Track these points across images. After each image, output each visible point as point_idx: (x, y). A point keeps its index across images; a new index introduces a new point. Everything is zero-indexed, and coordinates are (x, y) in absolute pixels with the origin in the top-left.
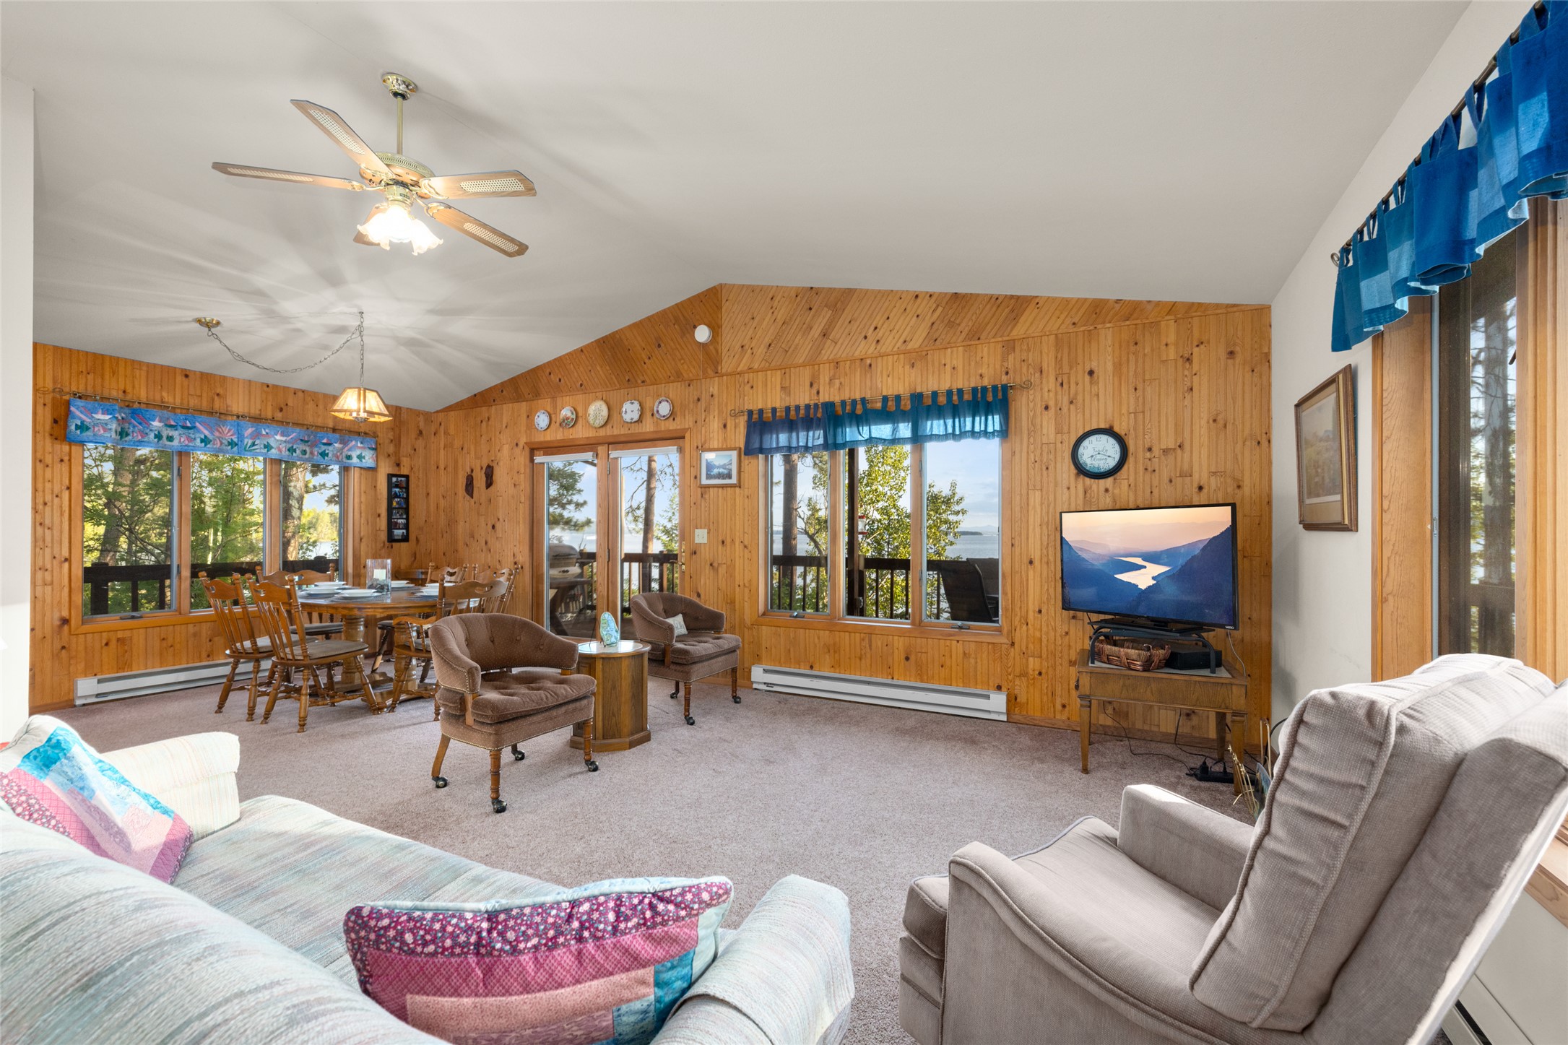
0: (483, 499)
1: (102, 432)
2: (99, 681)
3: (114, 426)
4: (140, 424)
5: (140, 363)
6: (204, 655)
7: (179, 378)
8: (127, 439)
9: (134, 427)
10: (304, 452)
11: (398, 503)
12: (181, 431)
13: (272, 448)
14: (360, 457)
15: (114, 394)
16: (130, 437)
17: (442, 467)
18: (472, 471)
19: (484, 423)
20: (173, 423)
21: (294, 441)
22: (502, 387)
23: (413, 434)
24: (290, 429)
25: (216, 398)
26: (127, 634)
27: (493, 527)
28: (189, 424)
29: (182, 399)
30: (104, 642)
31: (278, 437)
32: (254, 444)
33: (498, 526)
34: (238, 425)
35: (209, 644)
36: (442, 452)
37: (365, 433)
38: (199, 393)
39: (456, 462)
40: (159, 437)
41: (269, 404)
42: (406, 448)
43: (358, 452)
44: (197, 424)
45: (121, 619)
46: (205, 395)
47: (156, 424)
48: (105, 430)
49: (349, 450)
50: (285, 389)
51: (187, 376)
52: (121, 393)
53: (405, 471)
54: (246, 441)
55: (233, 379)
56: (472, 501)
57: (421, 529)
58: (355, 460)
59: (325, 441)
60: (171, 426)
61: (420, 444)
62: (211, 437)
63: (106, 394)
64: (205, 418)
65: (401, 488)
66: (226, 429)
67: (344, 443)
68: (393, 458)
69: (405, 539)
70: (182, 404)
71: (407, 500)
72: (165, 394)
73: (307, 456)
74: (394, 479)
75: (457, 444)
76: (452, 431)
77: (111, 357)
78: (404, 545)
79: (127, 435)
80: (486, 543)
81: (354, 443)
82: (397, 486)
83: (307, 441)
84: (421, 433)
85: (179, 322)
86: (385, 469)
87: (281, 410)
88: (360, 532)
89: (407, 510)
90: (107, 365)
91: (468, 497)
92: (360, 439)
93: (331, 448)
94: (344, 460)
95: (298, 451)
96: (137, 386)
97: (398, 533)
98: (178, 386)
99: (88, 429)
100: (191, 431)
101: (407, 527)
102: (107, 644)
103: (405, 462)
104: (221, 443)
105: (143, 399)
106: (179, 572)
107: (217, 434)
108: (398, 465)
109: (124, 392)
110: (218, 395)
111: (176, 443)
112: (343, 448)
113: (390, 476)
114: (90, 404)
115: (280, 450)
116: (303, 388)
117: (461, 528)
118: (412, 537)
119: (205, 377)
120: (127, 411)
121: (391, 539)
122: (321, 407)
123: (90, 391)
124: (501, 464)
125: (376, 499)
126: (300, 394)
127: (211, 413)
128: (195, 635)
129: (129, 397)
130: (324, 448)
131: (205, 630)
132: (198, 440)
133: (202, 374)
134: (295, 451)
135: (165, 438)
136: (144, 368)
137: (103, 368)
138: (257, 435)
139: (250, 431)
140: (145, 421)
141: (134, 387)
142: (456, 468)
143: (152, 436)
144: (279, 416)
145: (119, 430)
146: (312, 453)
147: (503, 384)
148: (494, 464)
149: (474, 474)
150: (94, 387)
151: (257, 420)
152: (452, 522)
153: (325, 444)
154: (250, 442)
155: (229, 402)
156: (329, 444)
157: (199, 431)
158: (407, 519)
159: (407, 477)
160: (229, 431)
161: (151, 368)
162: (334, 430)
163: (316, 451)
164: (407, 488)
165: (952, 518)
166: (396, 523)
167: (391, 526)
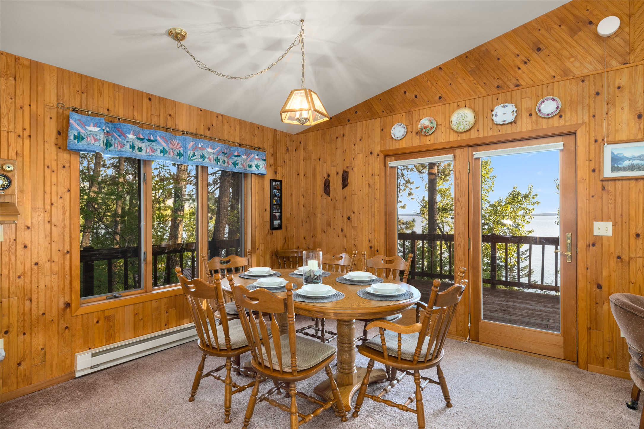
0: (339, 197)
1: (93, 141)
2: (93, 355)
3: (102, 137)
4: (120, 136)
5: (119, 86)
6: (163, 325)
7: (145, 100)
8: (110, 149)
9: (115, 139)
10: (224, 162)
11: (276, 201)
12: (147, 143)
13: (205, 158)
14: (257, 166)
15: (101, 111)
16: (112, 148)
17: (302, 173)
18: (329, 176)
19: (339, 139)
20: (142, 137)
21: (218, 153)
22: (356, 109)
23: (284, 150)
24: (216, 144)
25: (169, 117)
26: (112, 312)
27: (349, 218)
28: (152, 138)
29: (147, 118)
30: (96, 320)
31: (209, 150)
32: (194, 155)
33: (352, 217)
34: (184, 140)
35: (166, 315)
36: (302, 163)
37: (259, 148)
38: (158, 114)
39: (314, 170)
40: (132, 147)
41: (202, 124)
42: (280, 161)
43: (256, 162)
44: (158, 138)
45: (107, 299)
46: (161, 116)
47: (131, 136)
48: (96, 140)
49: (251, 161)
50: (212, 113)
51: (150, 99)
52: (106, 111)
53: (279, 178)
54: (189, 152)
55: (180, 103)
56: (329, 198)
57: (288, 220)
58: (254, 168)
59: (236, 154)
60: (140, 139)
61: (287, 157)
62: (167, 148)
63: (95, 111)
64: (161, 133)
65: (277, 190)
66: (176, 142)
67: (248, 155)
68: (273, 167)
69: (280, 227)
70: (147, 121)
71: (281, 198)
72: (135, 113)
73: (226, 165)
74: (274, 183)
75: (314, 156)
76: (310, 148)
77: (98, 80)
78: (279, 231)
79: (111, 145)
80: (342, 230)
81: (253, 155)
82: (275, 189)
83: (226, 154)
84: (288, 149)
85: (155, 35)
86: (270, 176)
87: (209, 129)
88: (255, 223)
89: (281, 208)
90: (96, 87)
91: (325, 196)
92: (256, 152)
93: (240, 159)
94: (248, 168)
95: (221, 161)
96: (117, 105)
97: (276, 223)
98: (144, 107)
99: (83, 139)
100: (154, 144)
101: (281, 218)
102: (98, 322)
103: (279, 170)
104: (174, 154)
105: (121, 116)
106: (145, 258)
107: (171, 146)
108: (276, 173)
109: (108, 110)
110: (170, 115)
111: (143, 153)
112: (247, 159)
113: (272, 181)
114: (84, 118)
115: (210, 160)
116: (222, 113)
117: (319, 220)
118: (284, 227)
119: (162, 100)
120: (110, 125)
121: (273, 228)
122: (232, 128)
123: (84, 108)
124: (356, 169)
125: (264, 198)
126: (220, 117)
127: (166, 129)
128: (157, 309)
129: (112, 114)
130: (235, 159)
131: (163, 304)
132: (159, 151)
133: (160, 98)
134: (219, 161)
135: (136, 149)
136: (122, 91)
137: (93, 89)
138: (195, 148)
139: (191, 144)
140: (123, 135)
141: (115, 106)
142: (314, 175)
143: (128, 146)
144: (208, 133)
145: (105, 141)
146: (228, 163)
147: (356, 107)
148: (350, 170)
149: (331, 179)
150: (87, 104)
151: (195, 135)
152: (311, 216)
153: (236, 156)
154: (192, 153)
155: (177, 122)
156: (239, 156)
157: (159, 144)
158: (281, 213)
159: (280, 181)
160: (178, 144)
161: (126, 91)
162: (240, 145)
163: (231, 161)
164: (281, 190)
165: (529, 207)
166: (275, 216)
167: (273, 218)
